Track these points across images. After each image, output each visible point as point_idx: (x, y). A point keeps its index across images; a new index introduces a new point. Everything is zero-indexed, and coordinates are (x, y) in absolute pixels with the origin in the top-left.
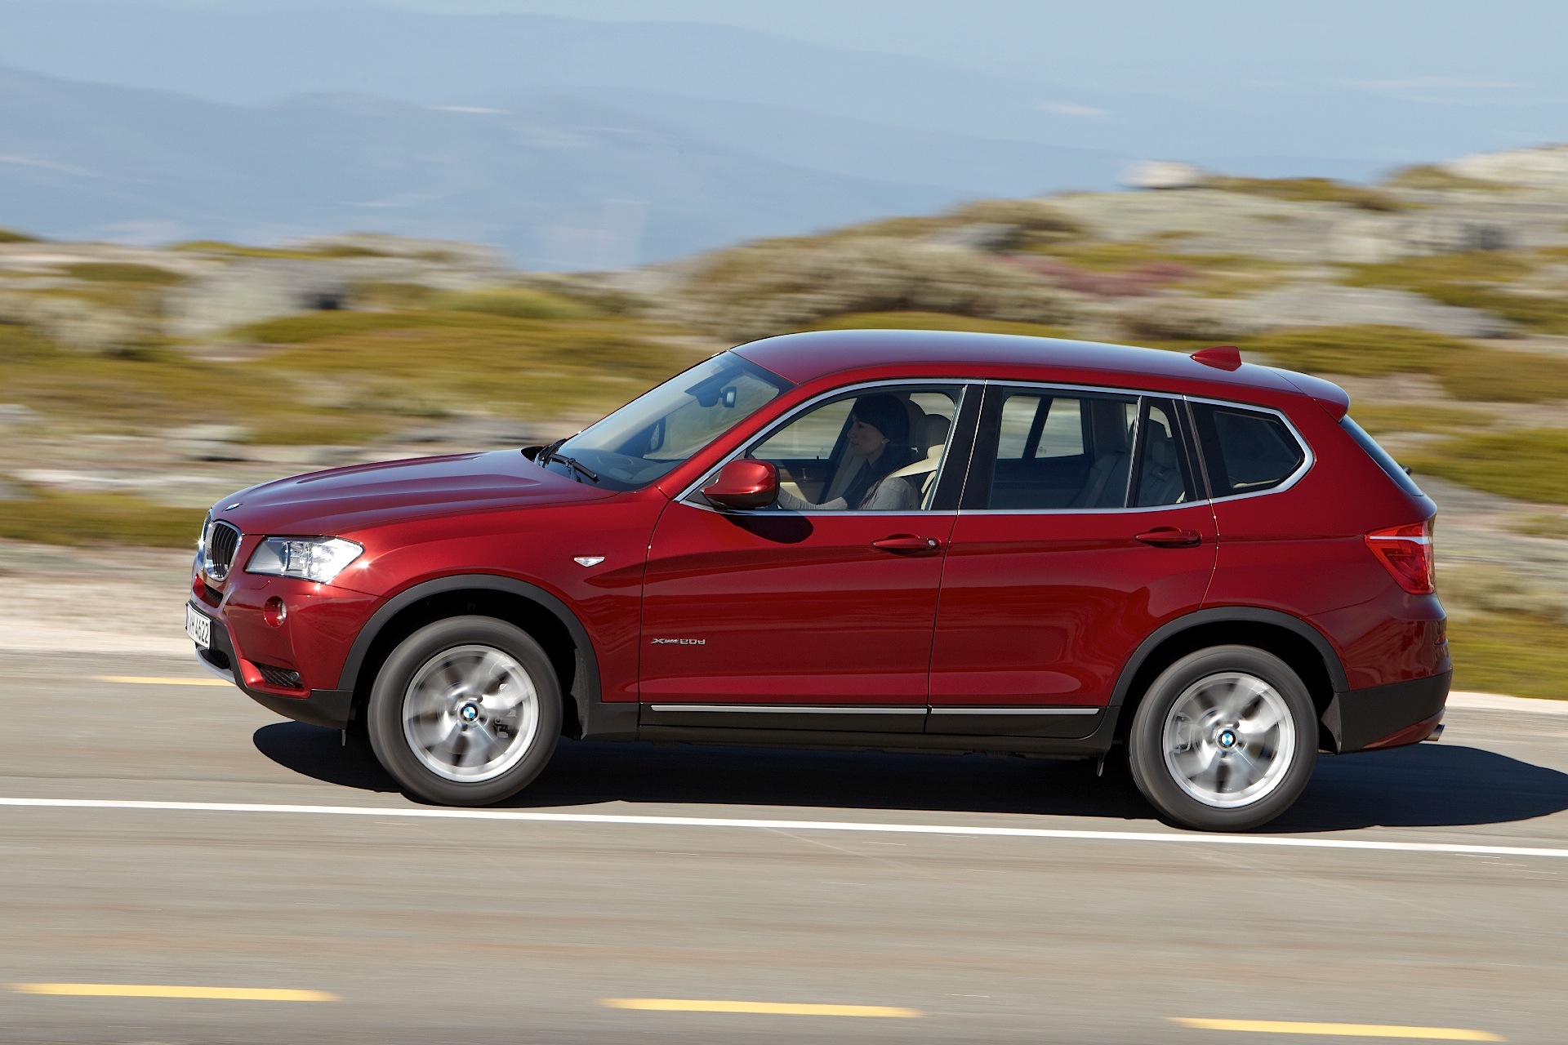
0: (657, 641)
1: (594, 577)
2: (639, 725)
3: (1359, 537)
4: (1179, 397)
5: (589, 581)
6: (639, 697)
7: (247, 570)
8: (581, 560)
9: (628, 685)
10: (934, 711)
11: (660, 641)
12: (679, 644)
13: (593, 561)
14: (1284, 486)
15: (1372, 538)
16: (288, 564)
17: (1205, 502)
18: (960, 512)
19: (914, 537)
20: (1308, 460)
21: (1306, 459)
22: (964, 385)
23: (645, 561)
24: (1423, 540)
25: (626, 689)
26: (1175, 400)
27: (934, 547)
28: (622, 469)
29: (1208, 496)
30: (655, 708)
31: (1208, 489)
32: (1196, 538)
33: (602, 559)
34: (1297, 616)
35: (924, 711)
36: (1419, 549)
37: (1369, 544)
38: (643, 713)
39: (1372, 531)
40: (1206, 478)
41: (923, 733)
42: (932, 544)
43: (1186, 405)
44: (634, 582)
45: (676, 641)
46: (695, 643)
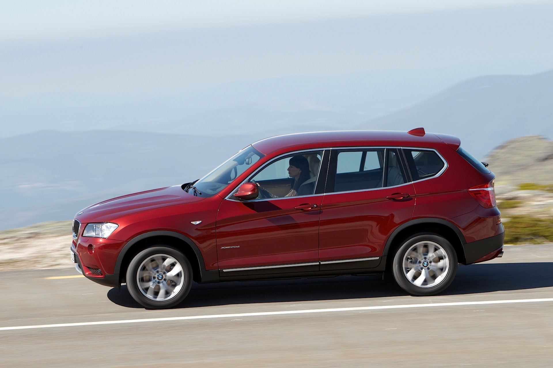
0: (223, 248)
2: (220, 277)
3: (465, 190)
4: (399, 148)
5: (197, 229)
6: (218, 267)
7: (83, 236)
8: (193, 223)
9: (214, 264)
10: (321, 263)
13: (198, 222)
14: (437, 175)
15: (470, 190)
16: (96, 232)
17: (410, 183)
18: (324, 194)
19: (309, 204)
20: (446, 165)
21: (445, 165)
22: (323, 150)
23: (215, 221)
24: (489, 189)
25: (214, 265)
27: (316, 207)
28: (210, 189)
29: (412, 181)
30: (224, 271)
31: (411, 178)
32: (408, 196)
33: (201, 221)
34: (445, 219)
35: (318, 263)
36: (487, 192)
37: (469, 192)
38: (220, 273)
39: (470, 188)
40: (410, 175)
41: (319, 271)
42: (315, 206)
43: (402, 150)
44: (212, 229)
45: (229, 247)
46: (236, 247)
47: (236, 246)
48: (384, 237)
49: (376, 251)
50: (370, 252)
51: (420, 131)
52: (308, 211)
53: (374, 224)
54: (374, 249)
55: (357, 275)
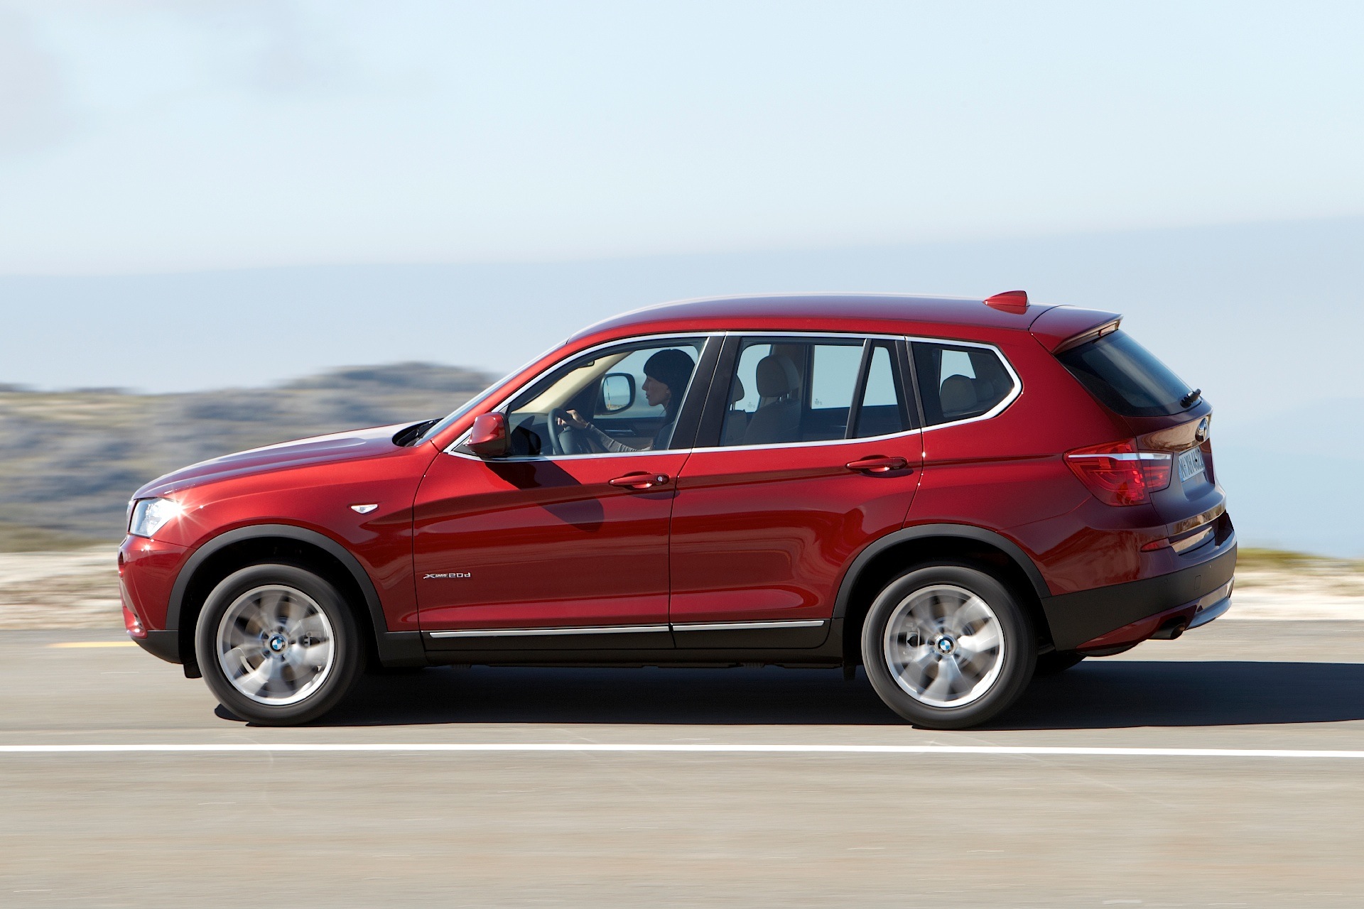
0: (428, 576)
1: (366, 523)
2: (425, 651)
3: (1059, 456)
4: (902, 338)
5: (364, 526)
6: (419, 626)
8: (356, 508)
9: (410, 615)
10: (676, 628)
11: (431, 576)
12: (448, 578)
13: (369, 508)
14: (991, 414)
15: (1070, 456)
17: (918, 431)
20: (1017, 388)
21: (1015, 387)
22: (707, 337)
23: (410, 505)
25: (408, 619)
26: (898, 341)
27: (662, 483)
29: (921, 425)
30: (434, 634)
31: (922, 419)
32: (903, 463)
33: (376, 506)
34: (993, 530)
35: (666, 628)
37: (1068, 461)
38: (424, 641)
39: (1072, 450)
40: (920, 409)
41: (675, 648)
42: (660, 479)
43: (907, 343)
44: (405, 526)
45: (445, 575)
46: (462, 576)
47: (462, 574)
48: (835, 570)
49: (817, 605)
50: (799, 606)
51: (1016, 300)
52: (646, 490)
53: (808, 534)
54: (810, 600)
55: (785, 665)
